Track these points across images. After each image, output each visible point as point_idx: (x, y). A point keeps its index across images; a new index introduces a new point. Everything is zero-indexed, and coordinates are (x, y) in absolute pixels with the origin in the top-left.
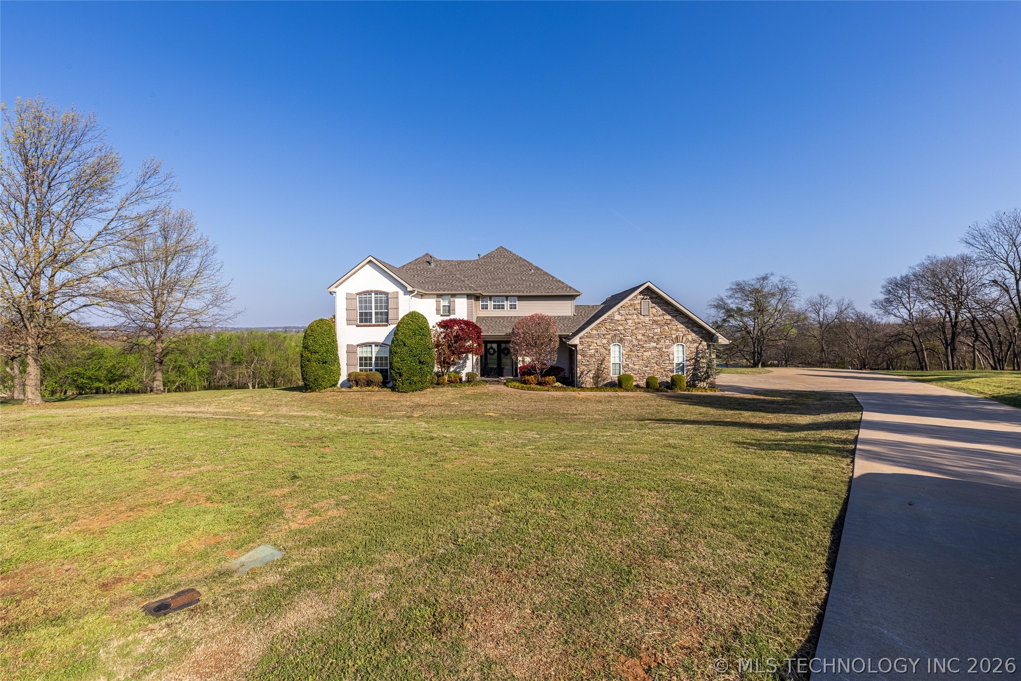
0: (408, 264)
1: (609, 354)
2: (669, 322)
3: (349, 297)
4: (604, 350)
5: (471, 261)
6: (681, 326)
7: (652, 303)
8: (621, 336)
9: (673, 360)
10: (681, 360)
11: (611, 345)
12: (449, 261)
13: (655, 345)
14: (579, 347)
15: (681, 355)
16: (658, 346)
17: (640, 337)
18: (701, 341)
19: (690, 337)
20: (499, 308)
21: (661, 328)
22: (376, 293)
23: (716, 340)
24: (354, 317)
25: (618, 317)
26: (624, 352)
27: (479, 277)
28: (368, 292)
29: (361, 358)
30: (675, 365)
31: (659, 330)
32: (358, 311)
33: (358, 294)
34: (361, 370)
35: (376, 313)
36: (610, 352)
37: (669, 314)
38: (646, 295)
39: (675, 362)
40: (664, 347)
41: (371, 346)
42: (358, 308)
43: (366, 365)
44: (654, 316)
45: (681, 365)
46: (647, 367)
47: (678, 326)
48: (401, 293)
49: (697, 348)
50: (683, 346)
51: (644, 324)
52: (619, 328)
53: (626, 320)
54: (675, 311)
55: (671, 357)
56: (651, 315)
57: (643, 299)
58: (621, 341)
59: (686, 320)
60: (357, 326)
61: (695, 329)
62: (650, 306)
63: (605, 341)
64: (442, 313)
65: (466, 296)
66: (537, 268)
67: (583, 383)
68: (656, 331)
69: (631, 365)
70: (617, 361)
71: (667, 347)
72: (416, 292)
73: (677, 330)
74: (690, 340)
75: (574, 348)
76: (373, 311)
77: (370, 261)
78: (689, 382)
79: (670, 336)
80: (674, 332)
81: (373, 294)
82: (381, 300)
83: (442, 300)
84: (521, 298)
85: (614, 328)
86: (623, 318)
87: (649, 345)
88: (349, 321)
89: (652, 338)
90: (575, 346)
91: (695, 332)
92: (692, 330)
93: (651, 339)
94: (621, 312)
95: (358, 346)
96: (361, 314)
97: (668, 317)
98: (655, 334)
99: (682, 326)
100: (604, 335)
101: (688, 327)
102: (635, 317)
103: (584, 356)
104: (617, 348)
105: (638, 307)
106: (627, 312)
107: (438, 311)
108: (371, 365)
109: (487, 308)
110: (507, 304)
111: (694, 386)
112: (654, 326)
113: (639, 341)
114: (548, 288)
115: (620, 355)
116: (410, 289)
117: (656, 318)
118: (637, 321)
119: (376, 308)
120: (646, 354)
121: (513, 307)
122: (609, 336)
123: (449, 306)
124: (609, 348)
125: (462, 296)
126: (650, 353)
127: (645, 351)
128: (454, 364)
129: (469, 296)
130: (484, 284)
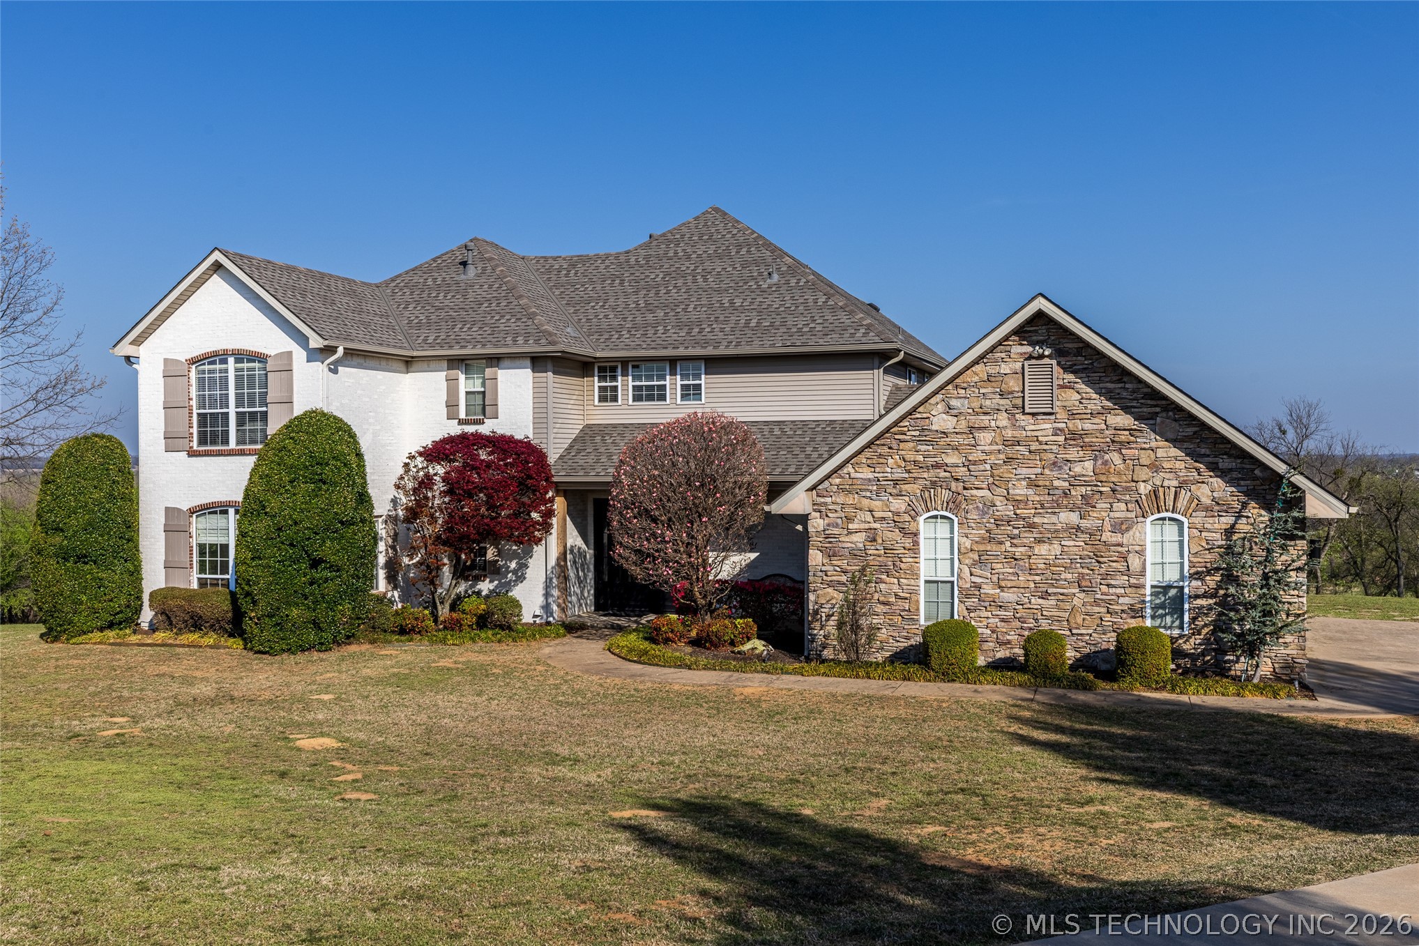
0: (407, 273)
1: (914, 549)
2: (1124, 436)
3: (172, 372)
4: (897, 535)
5: (607, 256)
6: (1169, 453)
7: (1066, 369)
8: (953, 485)
9: (1143, 573)
10: (1172, 575)
11: (921, 519)
12: (546, 259)
13: (1074, 518)
14: (816, 523)
15: (1172, 555)
16: (1085, 524)
17: (1020, 490)
18: (1244, 505)
19: (1204, 494)
20: (650, 398)
21: (1095, 459)
22: (240, 356)
23: (1297, 501)
24: (182, 429)
25: (941, 421)
26: (968, 544)
27: (611, 302)
28: (216, 354)
29: (202, 547)
30: (1148, 591)
31: (1089, 465)
32: (195, 412)
33: (193, 361)
34: (202, 583)
35: (241, 418)
36: (916, 543)
37: (1126, 409)
38: (1040, 343)
39: (1150, 580)
40: (1107, 526)
41: (226, 512)
42: (194, 403)
43: (214, 571)
44: (1072, 415)
45: (1173, 592)
46: (1045, 595)
47: (1160, 453)
48: (299, 354)
49: (1229, 532)
50: (1180, 524)
51: (1035, 446)
52: (949, 460)
53: (972, 429)
54: (1146, 396)
55: (1135, 562)
56: (1062, 415)
57: (1030, 357)
58: (954, 504)
59: (1190, 431)
60: (192, 454)
61: (1225, 463)
62: (1056, 382)
63: (899, 504)
64: (462, 415)
65: (528, 362)
66: (797, 268)
67: (824, 647)
68: (1078, 469)
69: (988, 590)
70: (943, 573)
71: (1121, 527)
72: (340, 351)
73: (1155, 467)
74: (1206, 501)
75: (799, 528)
76: (232, 411)
77: (217, 267)
78: (1203, 654)
79: (1127, 489)
80: (1143, 473)
81: (231, 360)
82: (251, 378)
83: (462, 377)
84: (718, 364)
85: (931, 461)
86: (963, 425)
87: (1054, 519)
88: (172, 441)
89: (1066, 494)
90: (804, 519)
91: (1222, 473)
92: (1213, 467)
93: (1060, 500)
94: (954, 403)
95: (192, 511)
96: (202, 418)
97: (1123, 420)
98: (1075, 480)
99: (1175, 452)
100: (896, 482)
101: (1194, 455)
102: (1003, 420)
103: (831, 554)
104: (943, 529)
105: (1014, 384)
106: (976, 405)
107: (452, 406)
108: (225, 569)
109: (615, 399)
110: (674, 384)
111: (1221, 670)
112: (1073, 453)
113: (1017, 503)
114: (800, 330)
115: (952, 553)
116: (316, 342)
117: (1079, 425)
118: (1009, 433)
119: (239, 403)
120: (1042, 549)
121: (691, 392)
122: (915, 488)
123: (484, 393)
124: (912, 527)
125: (518, 362)
126: (1056, 549)
127: (1039, 541)
128: (492, 570)
129: (538, 362)
130: (616, 322)
